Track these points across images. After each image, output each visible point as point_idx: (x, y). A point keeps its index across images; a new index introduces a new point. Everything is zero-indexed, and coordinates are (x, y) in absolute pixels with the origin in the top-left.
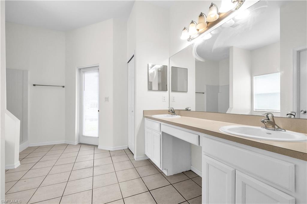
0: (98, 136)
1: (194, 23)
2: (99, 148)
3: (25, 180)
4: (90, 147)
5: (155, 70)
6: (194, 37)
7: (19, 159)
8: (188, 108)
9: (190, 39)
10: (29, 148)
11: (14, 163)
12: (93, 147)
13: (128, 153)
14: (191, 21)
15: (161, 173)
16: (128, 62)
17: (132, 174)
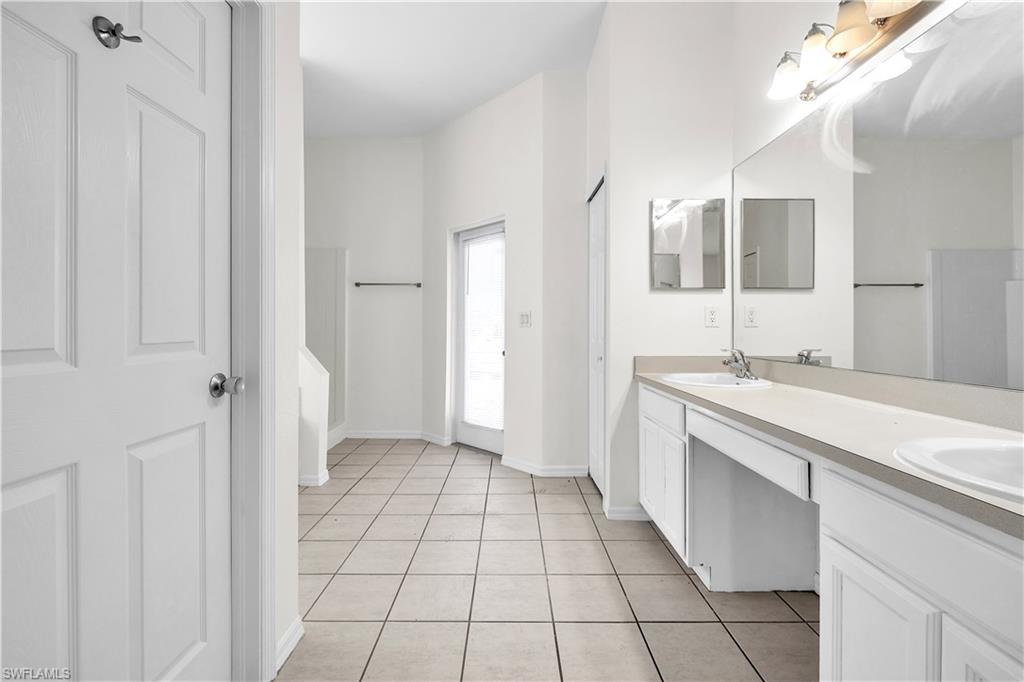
0: (501, 428)
1: (823, 33)
2: (504, 462)
3: (336, 517)
4: (482, 456)
5: (684, 214)
6: (830, 82)
7: (328, 465)
8: (809, 353)
9: (810, 91)
10: (347, 442)
11: (317, 474)
12: (490, 457)
13: (587, 488)
14: (811, 28)
15: (689, 575)
16: (590, 200)
17: (590, 558)
